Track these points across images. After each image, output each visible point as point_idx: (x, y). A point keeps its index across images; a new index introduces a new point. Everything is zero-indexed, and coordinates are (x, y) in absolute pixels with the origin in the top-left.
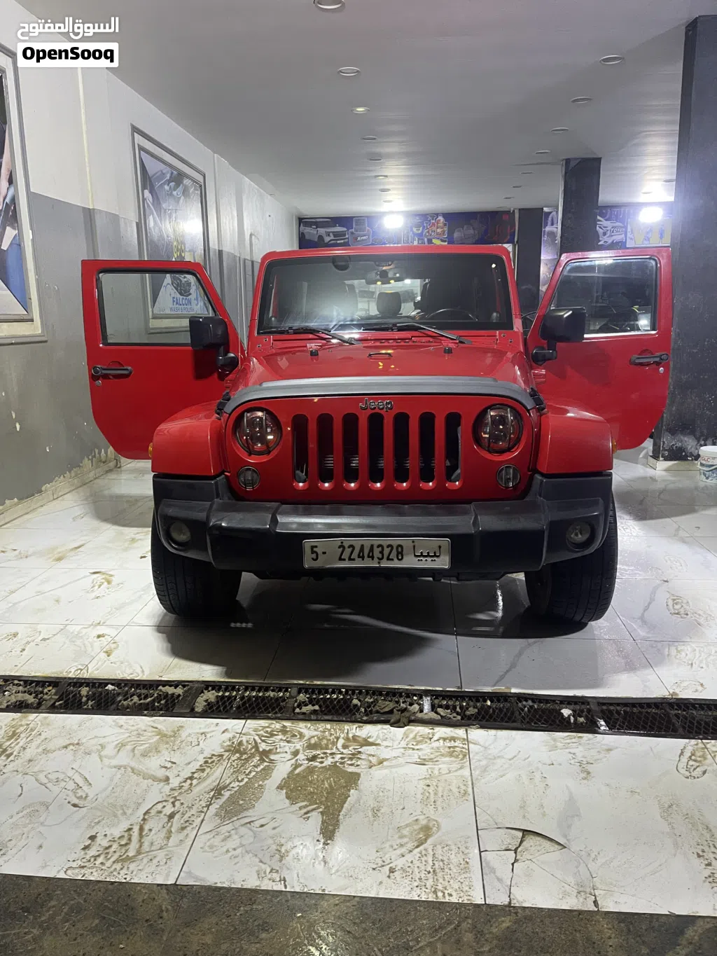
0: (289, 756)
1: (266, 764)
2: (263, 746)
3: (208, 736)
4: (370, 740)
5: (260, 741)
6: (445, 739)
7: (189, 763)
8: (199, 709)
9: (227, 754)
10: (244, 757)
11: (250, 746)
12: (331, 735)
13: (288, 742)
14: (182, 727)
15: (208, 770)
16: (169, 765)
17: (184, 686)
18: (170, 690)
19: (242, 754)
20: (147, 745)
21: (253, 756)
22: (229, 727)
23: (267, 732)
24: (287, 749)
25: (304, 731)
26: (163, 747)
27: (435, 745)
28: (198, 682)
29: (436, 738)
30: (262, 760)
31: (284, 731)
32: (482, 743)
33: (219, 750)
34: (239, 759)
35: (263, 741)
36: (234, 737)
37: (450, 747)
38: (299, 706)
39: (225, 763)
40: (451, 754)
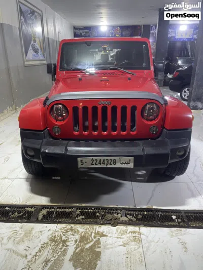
0: (73, 243)
1: (65, 247)
2: (64, 238)
3: (43, 232)
4: (104, 233)
5: (62, 235)
6: (132, 232)
7: (35, 248)
8: (40, 219)
9: (50, 242)
10: (57, 244)
11: (59, 238)
12: (89, 231)
13: (73, 235)
14: (33, 228)
15: (42, 251)
16: (27, 249)
17: (35, 207)
18: (29, 209)
19: (55, 242)
20: (19, 238)
21: (60, 243)
22: (51, 228)
23: (65, 230)
24: (73, 239)
25: (79, 229)
26: (25, 239)
27: (128, 235)
28: (40, 205)
29: (128, 232)
30: (63, 245)
31: (71, 229)
32: (145, 234)
33: (47, 240)
34: (54, 245)
35: (64, 235)
36: (53, 233)
37: (134, 237)
38: (77, 216)
39: (49, 247)
40: (135, 240)
